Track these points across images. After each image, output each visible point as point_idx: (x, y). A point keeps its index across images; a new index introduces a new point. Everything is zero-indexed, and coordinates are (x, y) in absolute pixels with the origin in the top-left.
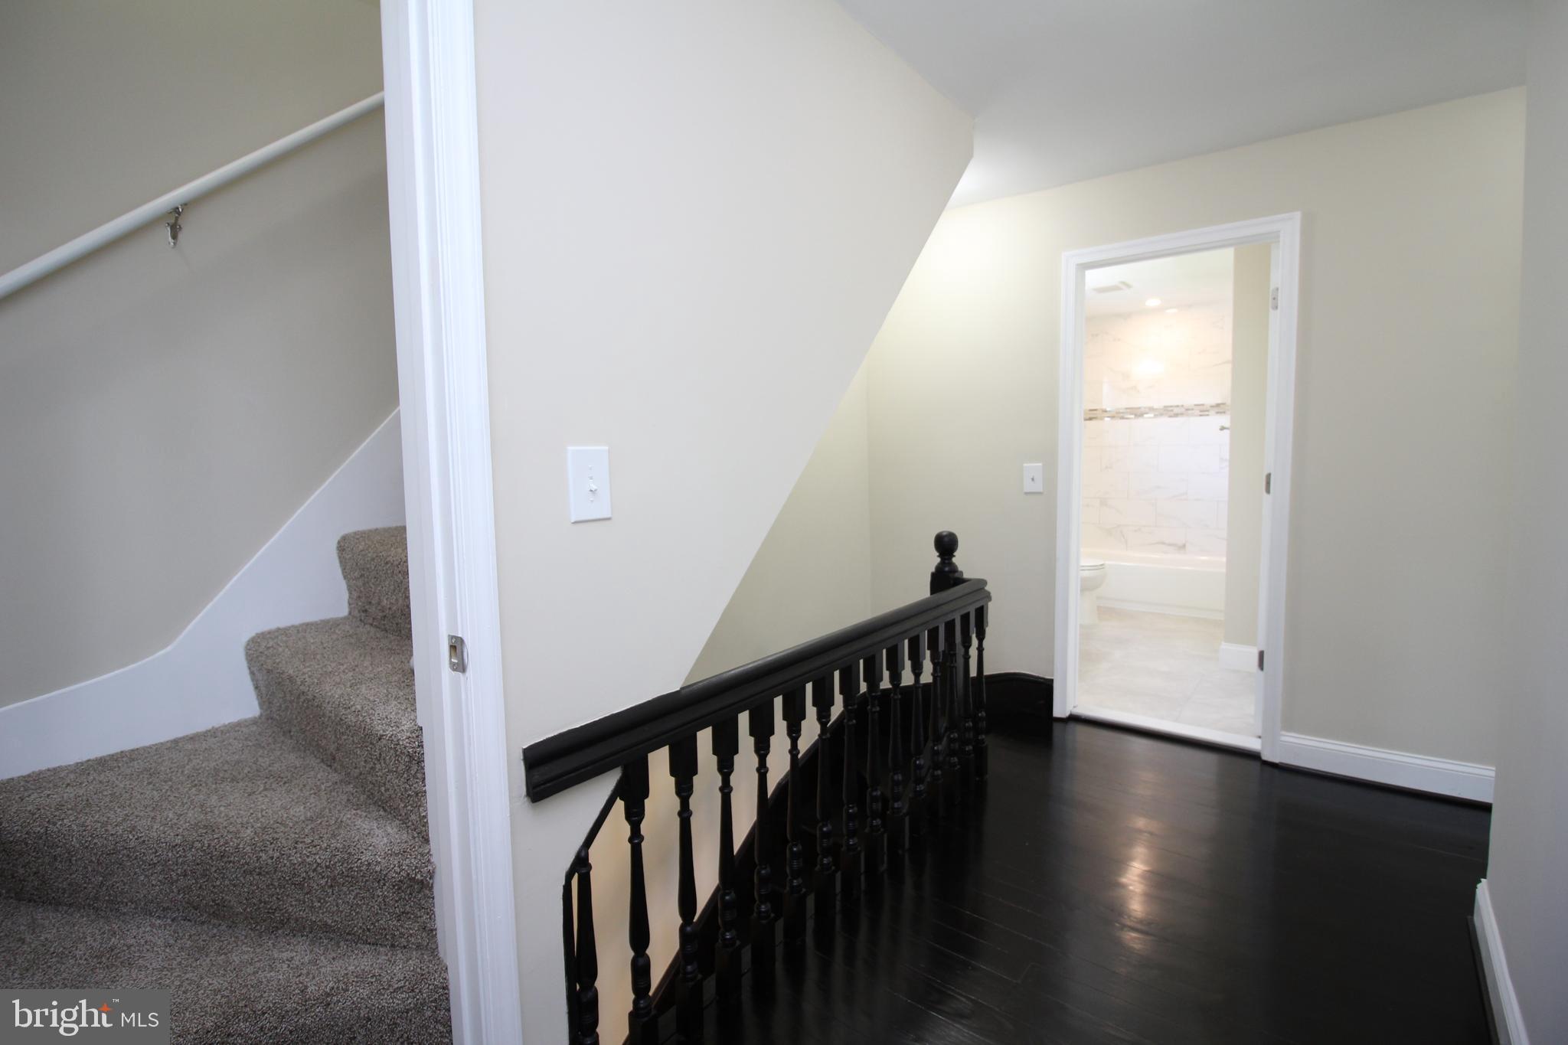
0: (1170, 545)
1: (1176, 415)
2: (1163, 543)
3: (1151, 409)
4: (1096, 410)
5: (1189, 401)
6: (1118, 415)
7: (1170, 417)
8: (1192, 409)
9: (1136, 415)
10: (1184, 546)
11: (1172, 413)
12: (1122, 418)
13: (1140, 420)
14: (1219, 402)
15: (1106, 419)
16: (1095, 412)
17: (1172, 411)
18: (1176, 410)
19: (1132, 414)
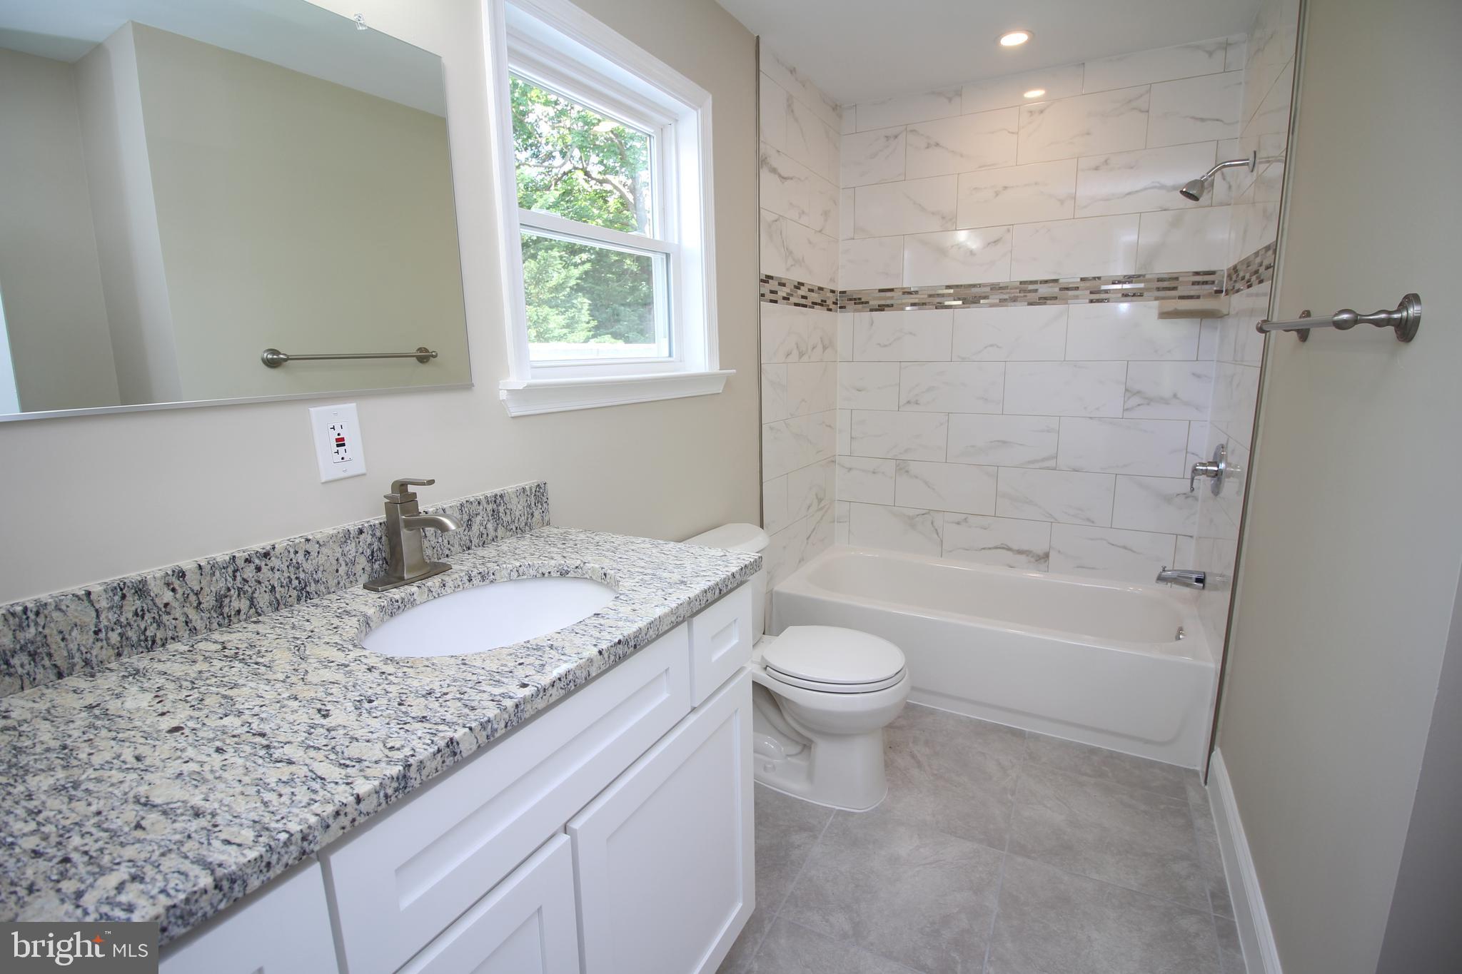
0: (1020, 552)
1: (1044, 300)
2: (1009, 549)
3: (996, 288)
4: (892, 290)
5: (1070, 274)
6: (932, 300)
7: (1030, 304)
8: (1077, 288)
9: (965, 301)
10: (1047, 556)
11: (1032, 296)
12: (940, 306)
13: (973, 311)
14: (1132, 273)
15: (908, 308)
16: (889, 294)
17: (1036, 291)
18: (1044, 290)
19: (959, 299)
